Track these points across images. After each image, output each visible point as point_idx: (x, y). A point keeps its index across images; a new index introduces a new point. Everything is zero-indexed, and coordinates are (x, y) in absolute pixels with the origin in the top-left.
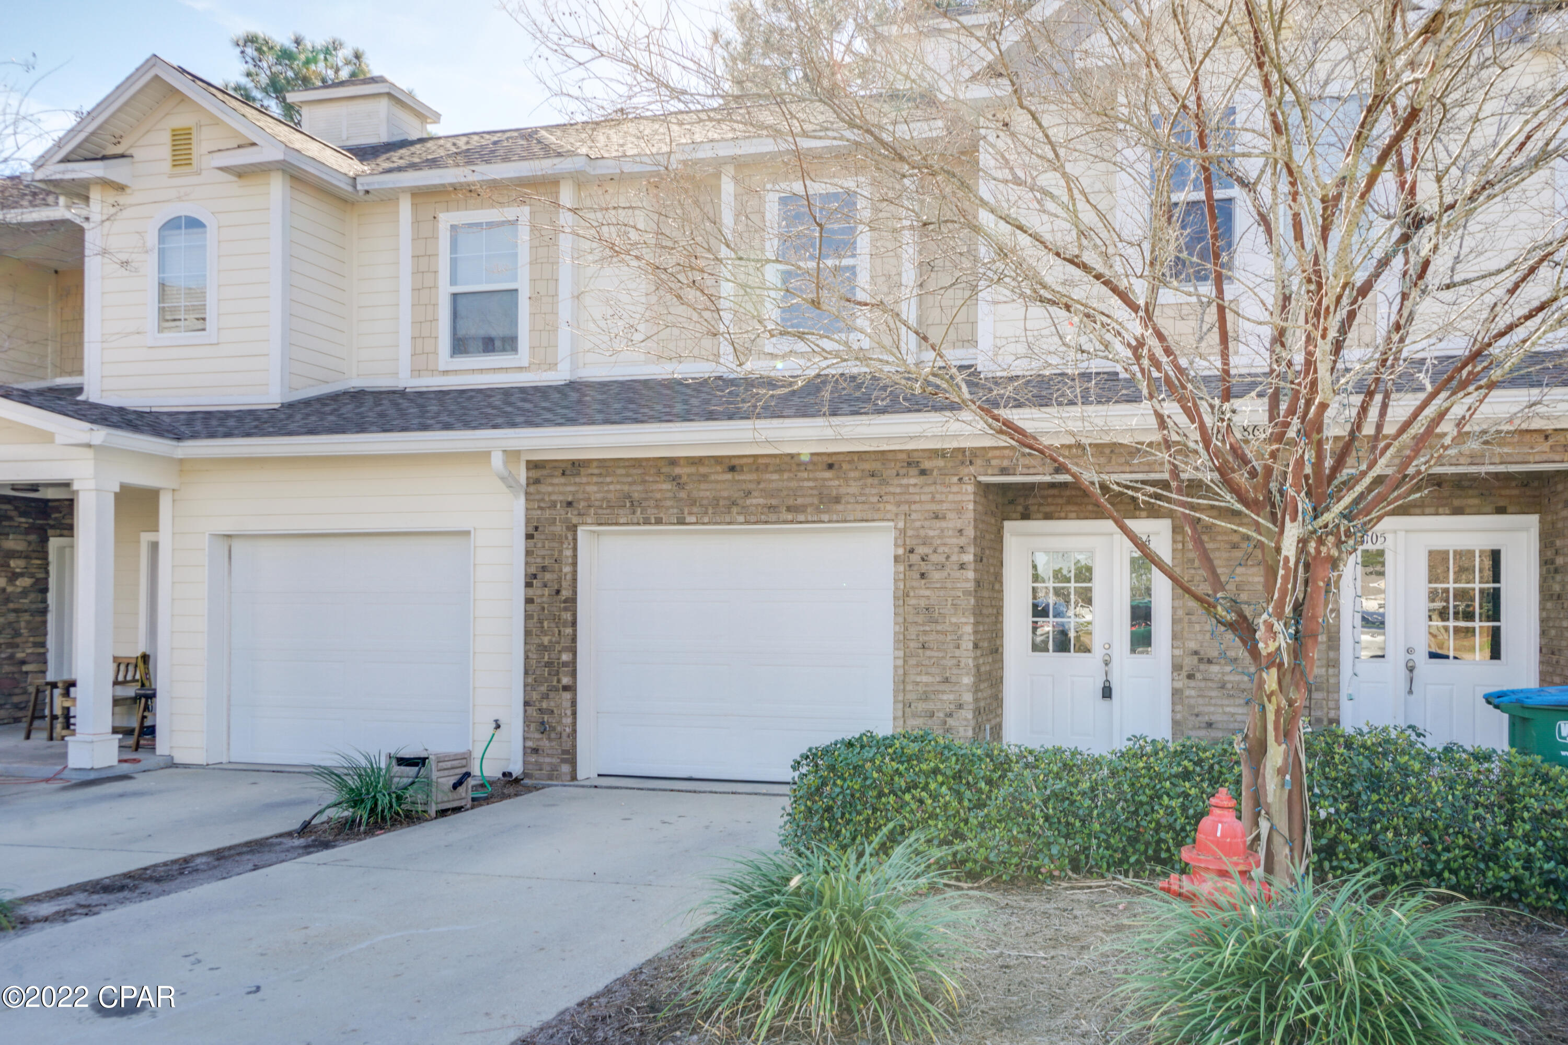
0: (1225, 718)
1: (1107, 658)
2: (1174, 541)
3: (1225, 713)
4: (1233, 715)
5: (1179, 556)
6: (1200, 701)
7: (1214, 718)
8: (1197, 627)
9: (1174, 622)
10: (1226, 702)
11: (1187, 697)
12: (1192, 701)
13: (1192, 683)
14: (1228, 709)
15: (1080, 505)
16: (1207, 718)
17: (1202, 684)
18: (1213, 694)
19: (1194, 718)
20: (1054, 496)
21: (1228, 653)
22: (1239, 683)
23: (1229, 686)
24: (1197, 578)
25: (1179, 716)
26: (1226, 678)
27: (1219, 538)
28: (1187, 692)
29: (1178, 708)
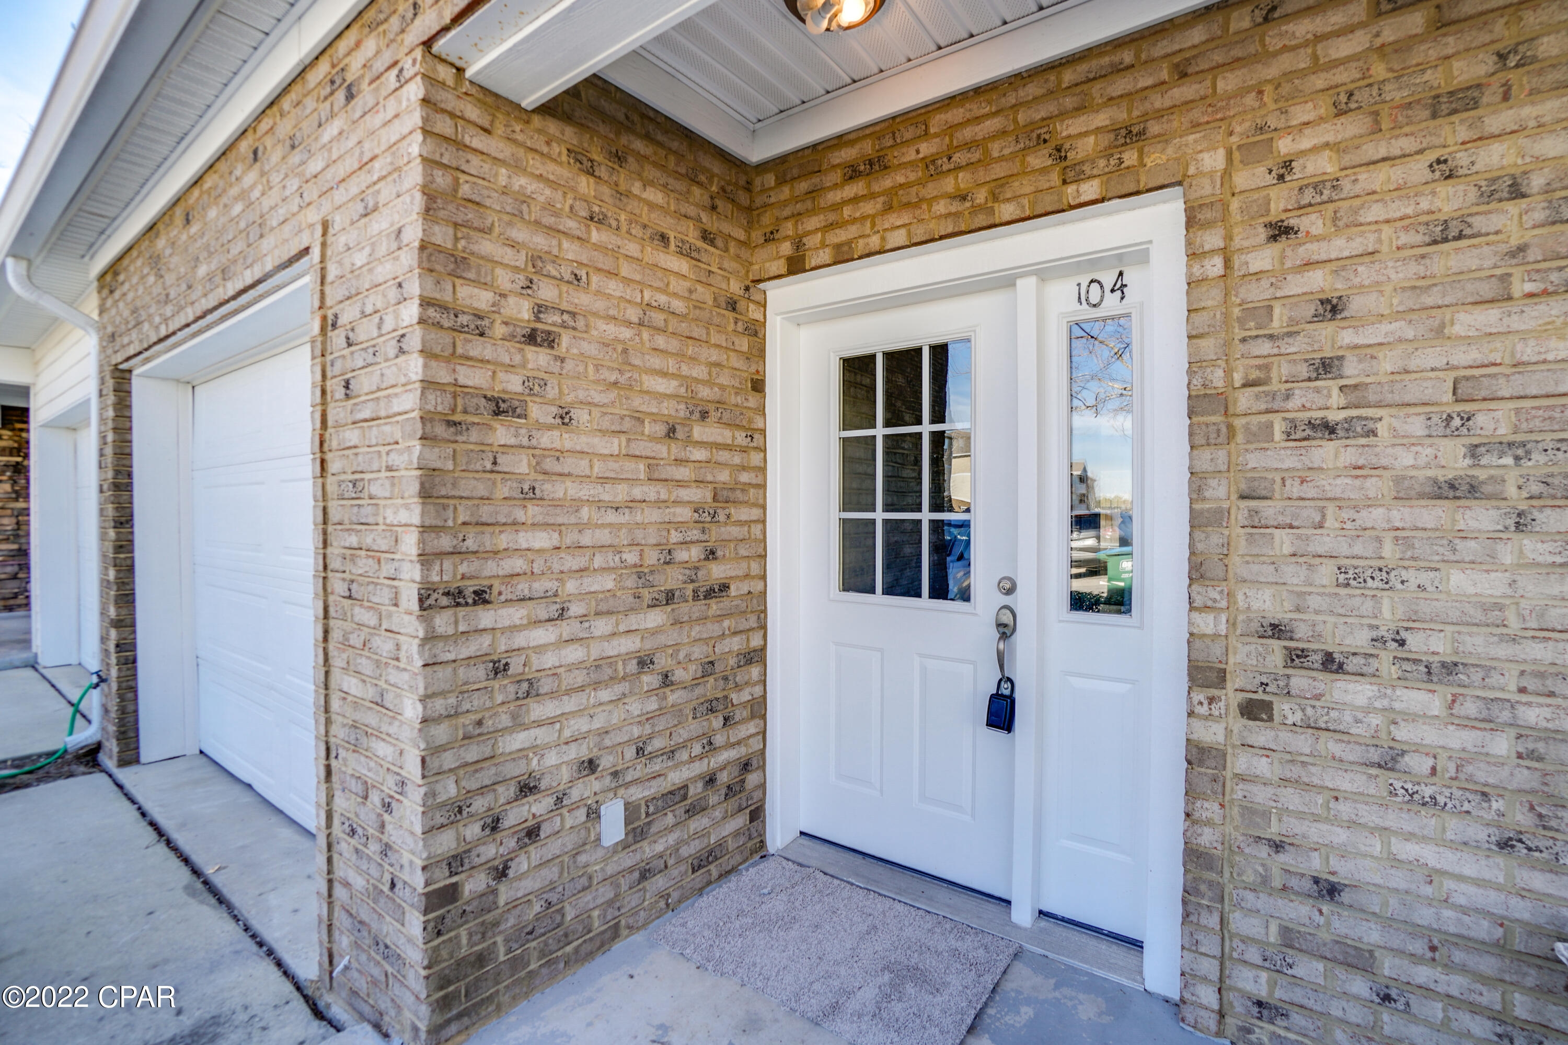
0: (1399, 879)
1: (1007, 618)
2: (1194, 255)
3: (1395, 862)
4: (1432, 876)
5: (1212, 297)
6: (1292, 798)
7: (1343, 871)
8: (1284, 542)
9: (1197, 522)
10: (1393, 819)
11: (1241, 778)
12: (1261, 795)
13: (1261, 734)
14: (1407, 850)
15: (916, 205)
16: (1315, 864)
17: (1302, 743)
18: (1346, 782)
19: (1263, 851)
20: (855, 200)
21: (1415, 642)
22: (1463, 760)
23: (1419, 764)
24: (1283, 369)
25: (1207, 838)
26: (1403, 733)
27: (1375, 212)
28: (1240, 762)
29: (1209, 809)
